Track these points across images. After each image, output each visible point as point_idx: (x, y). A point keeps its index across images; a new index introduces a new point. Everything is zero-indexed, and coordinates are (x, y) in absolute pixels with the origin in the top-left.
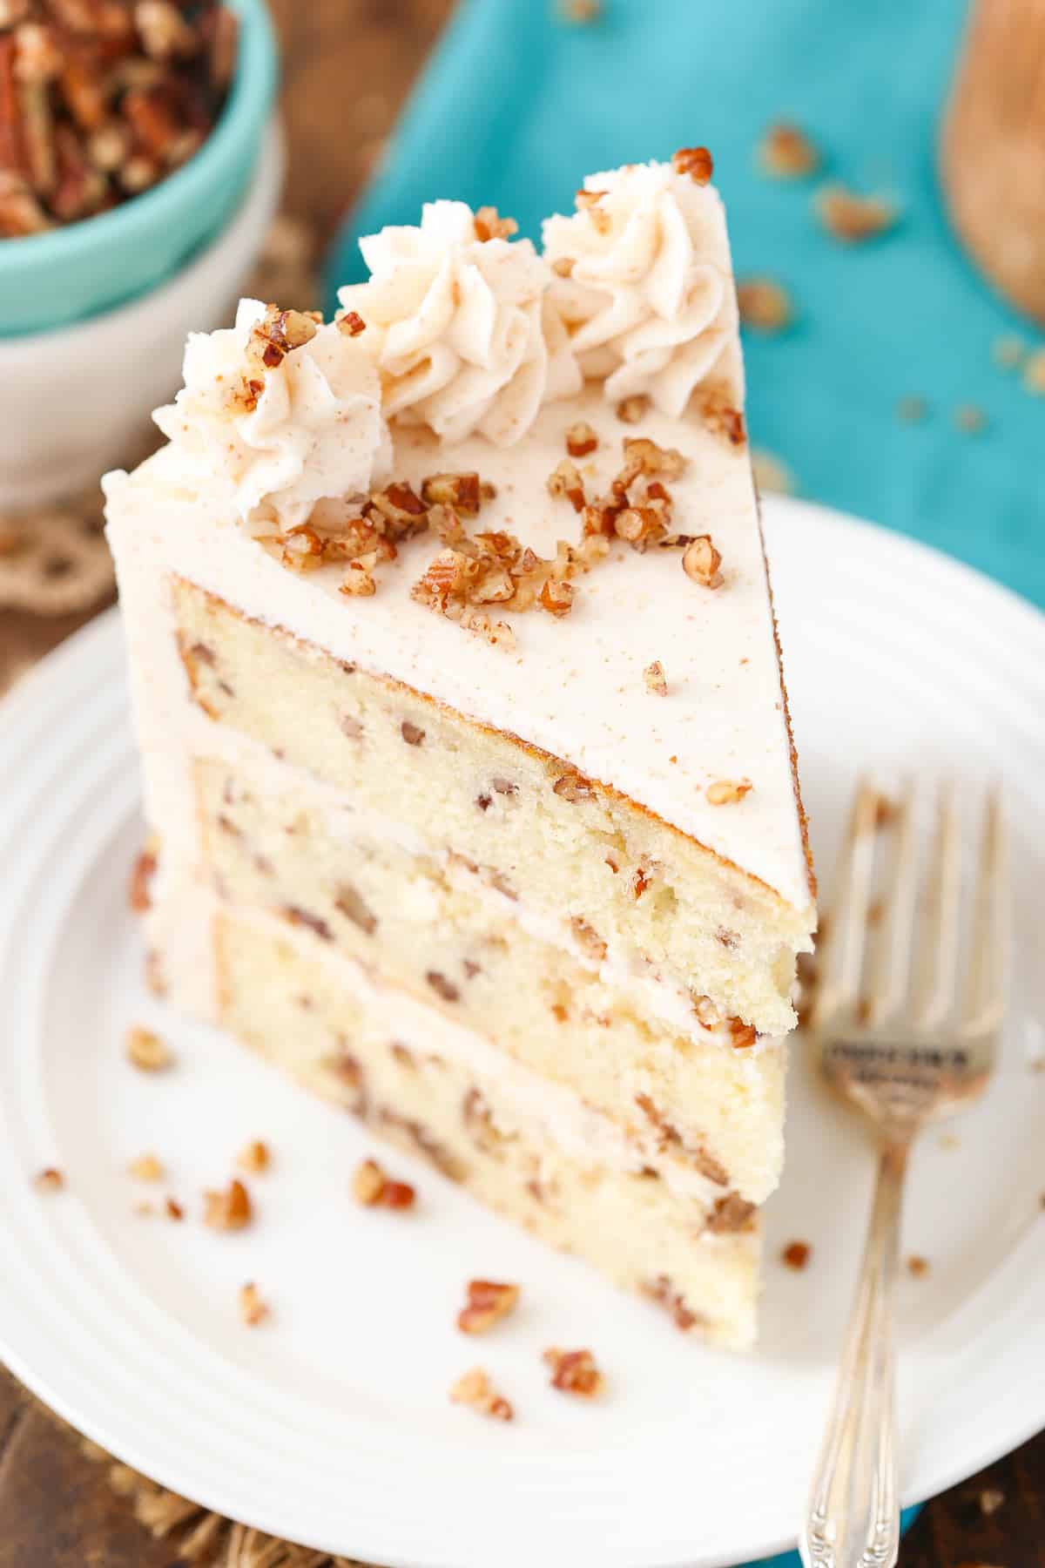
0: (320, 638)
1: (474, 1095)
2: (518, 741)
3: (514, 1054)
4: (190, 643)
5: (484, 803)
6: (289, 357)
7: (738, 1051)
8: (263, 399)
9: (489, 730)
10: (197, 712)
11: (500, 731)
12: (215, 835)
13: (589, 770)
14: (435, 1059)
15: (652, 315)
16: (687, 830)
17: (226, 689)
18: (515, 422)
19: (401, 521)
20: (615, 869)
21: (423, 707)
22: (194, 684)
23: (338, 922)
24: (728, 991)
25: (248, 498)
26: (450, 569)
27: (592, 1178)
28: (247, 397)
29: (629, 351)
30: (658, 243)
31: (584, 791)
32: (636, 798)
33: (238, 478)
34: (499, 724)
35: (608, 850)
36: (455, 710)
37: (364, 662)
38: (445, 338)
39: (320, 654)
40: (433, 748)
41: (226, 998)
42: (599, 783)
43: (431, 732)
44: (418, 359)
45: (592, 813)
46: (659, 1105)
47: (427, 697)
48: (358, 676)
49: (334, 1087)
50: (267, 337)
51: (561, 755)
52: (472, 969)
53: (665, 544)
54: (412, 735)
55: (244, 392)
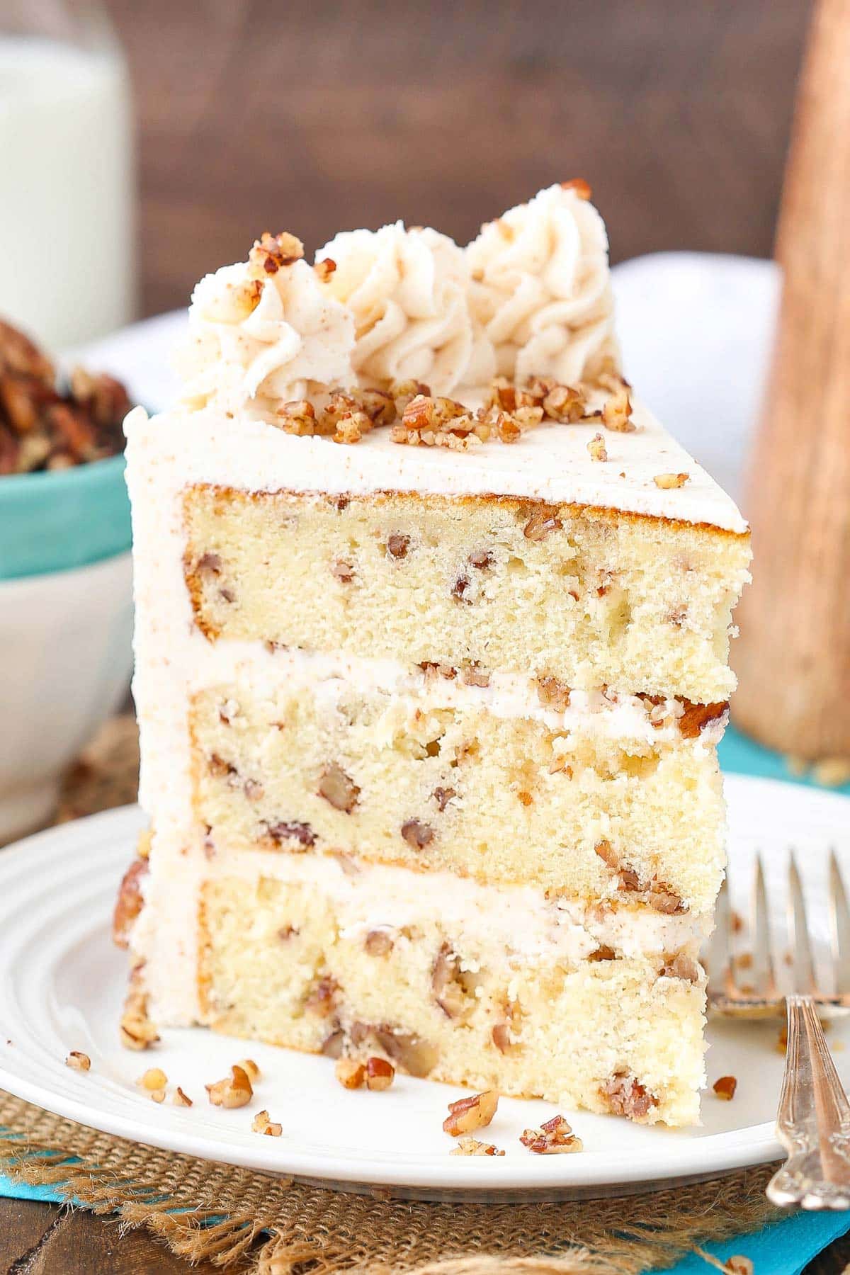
0: (316, 485)
1: (445, 949)
2: (491, 498)
3: (482, 880)
4: (199, 553)
5: (462, 586)
6: (283, 271)
7: (687, 741)
8: (265, 293)
9: (469, 499)
10: (199, 635)
11: (476, 496)
12: (210, 785)
13: (553, 496)
14: (407, 932)
15: (554, 299)
16: (641, 511)
17: (227, 596)
19: (375, 404)
20: (577, 598)
21: (410, 509)
22: (197, 606)
23: (322, 818)
24: (677, 675)
26: (423, 405)
28: (253, 294)
29: (535, 324)
30: (553, 245)
31: (551, 523)
32: (595, 503)
33: (246, 365)
34: (476, 489)
35: (571, 582)
36: (437, 495)
37: (356, 489)
39: (317, 499)
40: (419, 553)
41: (205, 981)
42: (565, 504)
43: (414, 532)
45: (557, 541)
46: (616, 847)
47: (413, 494)
48: (352, 505)
49: (314, 1027)
50: (266, 251)
51: (530, 494)
52: (443, 795)
53: (584, 417)
54: (399, 548)
55: (253, 289)
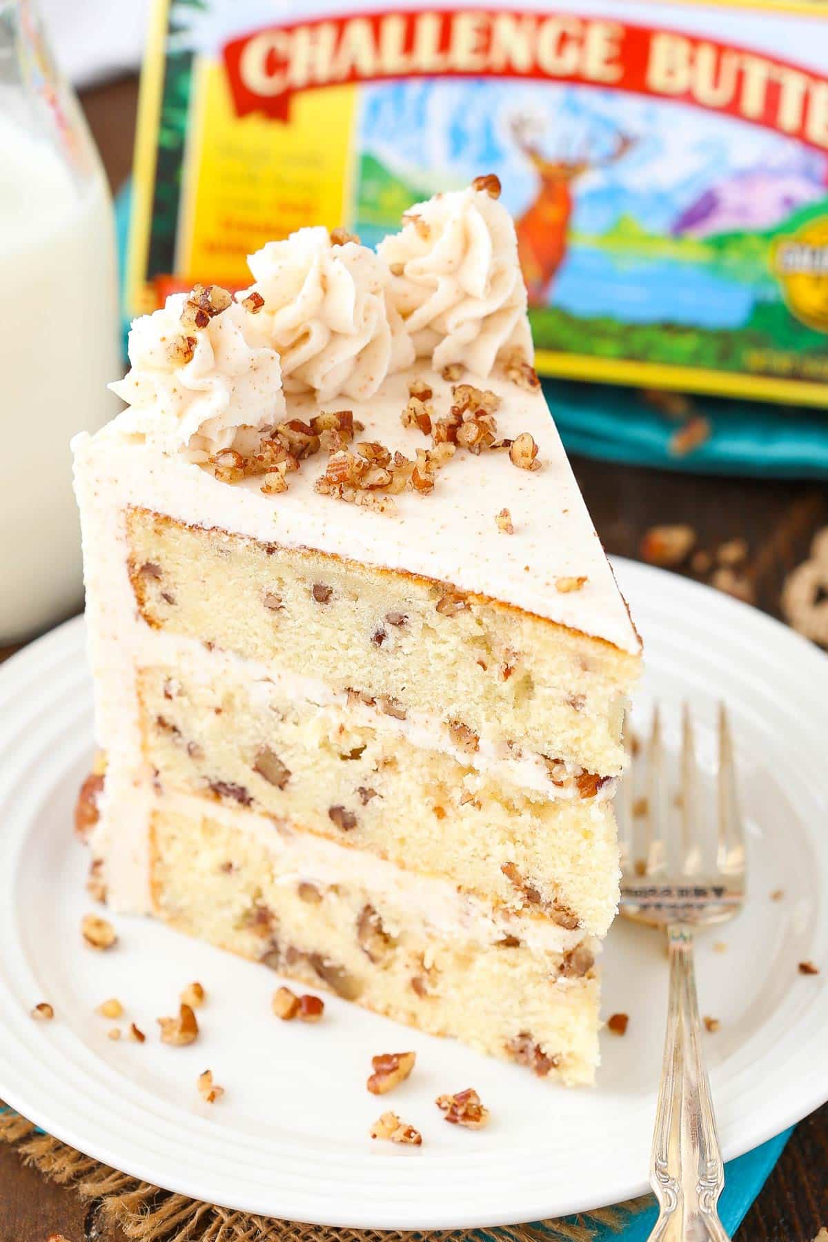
0: (246, 530)
1: (369, 909)
2: (407, 574)
3: (402, 866)
4: (141, 561)
5: (380, 638)
6: (213, 321)
7: (584, 801)
8: (197, 350)
9: (385, 571)
10: (143, 624)
11: (392, 570)
12: (157, 740)
13: (465, 583)
14: (335, 888)
15: (467, 296)
16: (542, 614)
17: (167, 598)
18: (372, 379)
19: (301, 442)
20: (485, 668)
21: (331, 567)
22: (141, 602)
23: (257, 787)
24: (576, 748)
25: (190, 425)
26: (344, 464)
27: (465, 960)
28: (185, 350)
29: (451, 323)
30: (467, 243)
31: (460, 605)
32: (501, 599)
33: (180, 415)
34: (392, 564)
35: (479, 653)
36: (357, 561)
37: (283, 541)
38: (320, 315)
39: (247, 542)
40: (340, 604)
41: (156, 887)
42: (473, 593)
43: (336, 586)
44: (301, 331)
45: (466, 622)
46: (521, 869)
47: (335, 557)
48: (280, 553)
49: (253, 942)
50: (197, 306)
51: (442, 578)
52: (366, 794)
53: (494, 447)
54: (322, 595)
55: (184, 346)
